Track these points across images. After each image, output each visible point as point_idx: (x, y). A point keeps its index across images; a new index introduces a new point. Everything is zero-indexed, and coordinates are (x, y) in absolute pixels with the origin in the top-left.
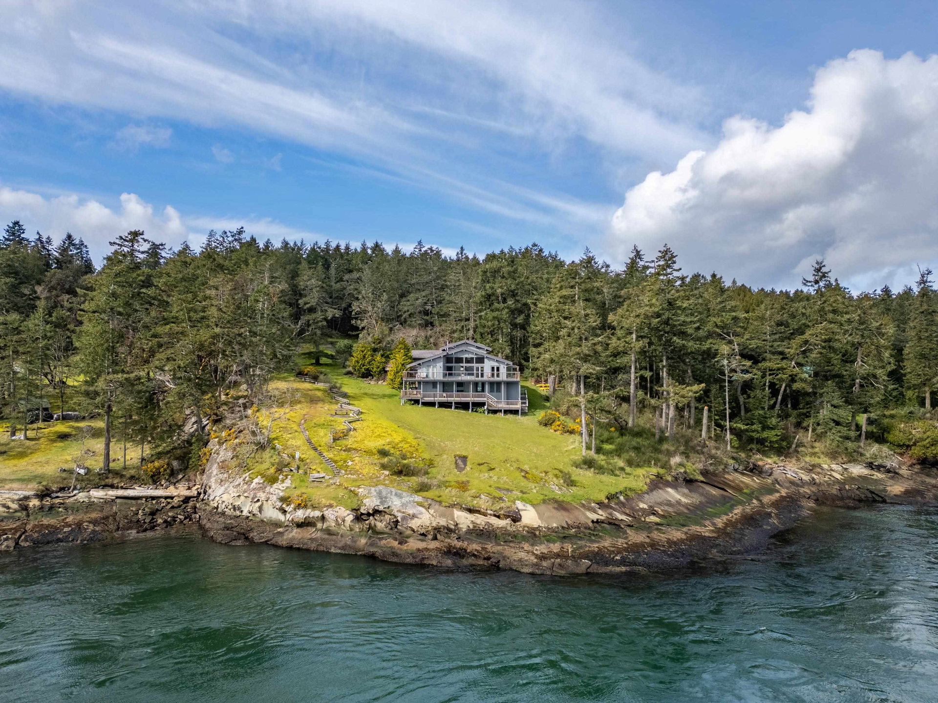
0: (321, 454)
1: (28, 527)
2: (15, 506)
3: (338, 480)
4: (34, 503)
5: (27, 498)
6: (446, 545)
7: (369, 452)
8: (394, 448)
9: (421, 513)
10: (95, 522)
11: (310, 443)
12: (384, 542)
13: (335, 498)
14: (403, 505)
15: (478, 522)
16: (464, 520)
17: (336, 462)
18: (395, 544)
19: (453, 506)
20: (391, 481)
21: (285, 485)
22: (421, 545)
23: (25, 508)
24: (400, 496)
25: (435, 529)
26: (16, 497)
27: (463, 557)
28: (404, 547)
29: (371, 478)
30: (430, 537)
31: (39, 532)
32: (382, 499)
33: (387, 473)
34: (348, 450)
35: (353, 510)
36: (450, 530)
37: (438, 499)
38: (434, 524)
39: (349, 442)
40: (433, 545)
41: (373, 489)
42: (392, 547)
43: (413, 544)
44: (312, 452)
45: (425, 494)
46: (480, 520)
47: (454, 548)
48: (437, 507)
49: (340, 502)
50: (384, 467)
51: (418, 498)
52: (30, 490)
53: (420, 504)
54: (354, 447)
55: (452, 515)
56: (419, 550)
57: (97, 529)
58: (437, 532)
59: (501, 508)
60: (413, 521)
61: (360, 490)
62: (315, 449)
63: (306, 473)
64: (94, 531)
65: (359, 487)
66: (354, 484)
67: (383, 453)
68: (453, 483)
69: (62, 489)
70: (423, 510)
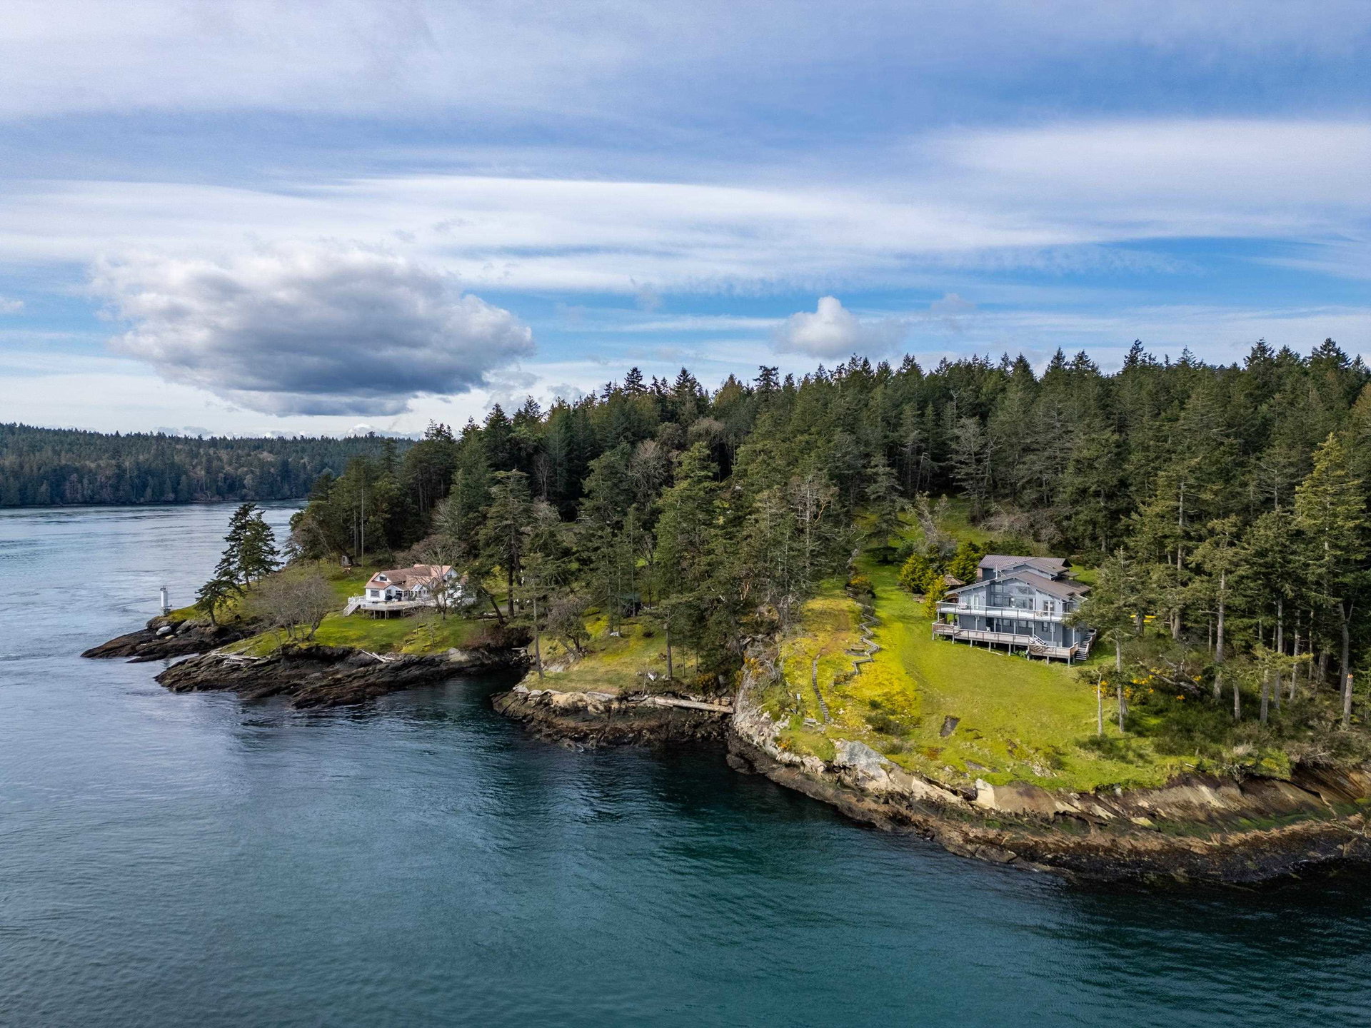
0: (820, 698)
1: (607, 729)
2: (601, 708)
3: (823, 729)
4: (615, 705)
5: (610, 701)
6: (895, 810)
7: (862, 702)
8: (888, 700)
9: (880, 777)
10: (651, 731)
11: (815, 684)
12: (846, 796)
13: (815, 748)
14: (868, 765)
15: (932, 794)
16: (920, 789)
17: (829, 708)
18: (854, 800)
19: (913, 774)
20: (870, 738)
21: (784, 724)
22: (873, 806)
23: (608, 710)
24: (868, 755)
25: (889, 793)
26: (603, 700)
27: (906, 824)
28: (860, 805)
29: (854, 731)
30: (882, 800)
31: (613, 735)
32: (852, 755)
33: (870, 727)
34: (845, 697)
35: (826, 761)
36: (903, 796)
37: (902, 764)
38: (889, 789)
39: (848, 688)
40: (883, 808)
41: (849, 743)
42: (850, 803)
43: (869, 804)
44: (813, 694)
45: (894, 757)
46: (935, 792)
47: (901, 815)
48: (898, 772)
49: (818, 751)
50: (869, 720)
51: (884, 761)
52: (614, 693)
53: (883, 767)
54: (850, 694)
55: (910, 784)
56: (869, 810)
57: (652, 737)
58: (890, 797)
59: (959, 784)
60: (871, 783)
61: (838, 743)
62: (817, 691)
63: (803, 715)
64: (649, 739)
65: (838, 739)
66: (836, 735)
67: (874, 705)
68: (925, 750)
69: (637, 693)
70: (883, 772)
